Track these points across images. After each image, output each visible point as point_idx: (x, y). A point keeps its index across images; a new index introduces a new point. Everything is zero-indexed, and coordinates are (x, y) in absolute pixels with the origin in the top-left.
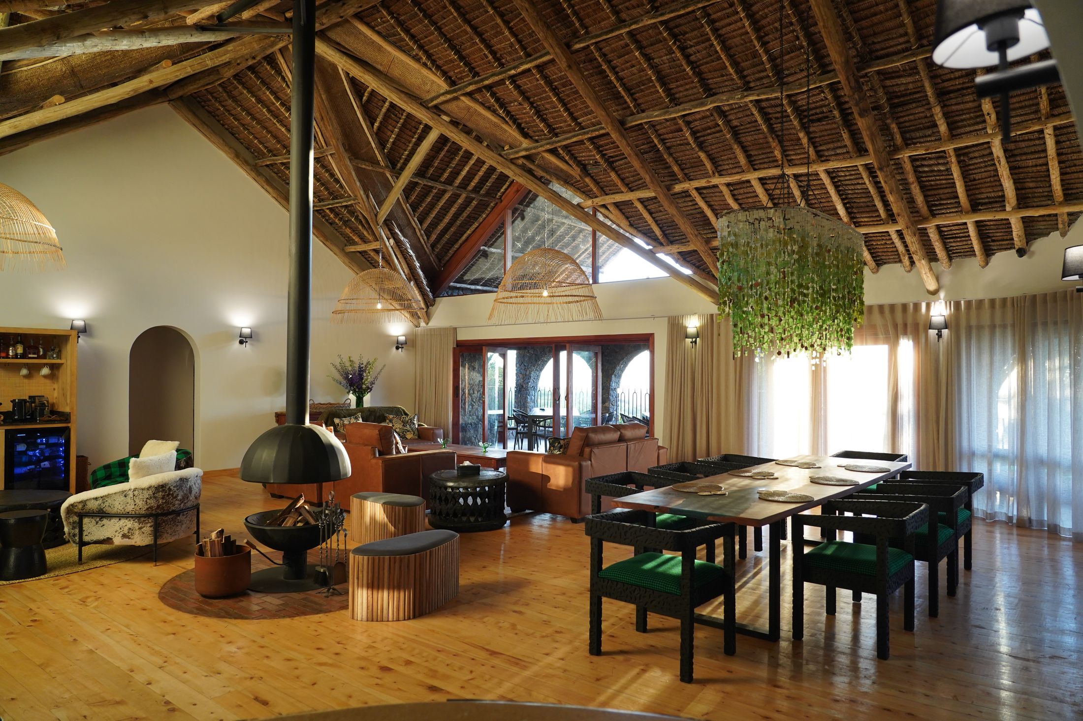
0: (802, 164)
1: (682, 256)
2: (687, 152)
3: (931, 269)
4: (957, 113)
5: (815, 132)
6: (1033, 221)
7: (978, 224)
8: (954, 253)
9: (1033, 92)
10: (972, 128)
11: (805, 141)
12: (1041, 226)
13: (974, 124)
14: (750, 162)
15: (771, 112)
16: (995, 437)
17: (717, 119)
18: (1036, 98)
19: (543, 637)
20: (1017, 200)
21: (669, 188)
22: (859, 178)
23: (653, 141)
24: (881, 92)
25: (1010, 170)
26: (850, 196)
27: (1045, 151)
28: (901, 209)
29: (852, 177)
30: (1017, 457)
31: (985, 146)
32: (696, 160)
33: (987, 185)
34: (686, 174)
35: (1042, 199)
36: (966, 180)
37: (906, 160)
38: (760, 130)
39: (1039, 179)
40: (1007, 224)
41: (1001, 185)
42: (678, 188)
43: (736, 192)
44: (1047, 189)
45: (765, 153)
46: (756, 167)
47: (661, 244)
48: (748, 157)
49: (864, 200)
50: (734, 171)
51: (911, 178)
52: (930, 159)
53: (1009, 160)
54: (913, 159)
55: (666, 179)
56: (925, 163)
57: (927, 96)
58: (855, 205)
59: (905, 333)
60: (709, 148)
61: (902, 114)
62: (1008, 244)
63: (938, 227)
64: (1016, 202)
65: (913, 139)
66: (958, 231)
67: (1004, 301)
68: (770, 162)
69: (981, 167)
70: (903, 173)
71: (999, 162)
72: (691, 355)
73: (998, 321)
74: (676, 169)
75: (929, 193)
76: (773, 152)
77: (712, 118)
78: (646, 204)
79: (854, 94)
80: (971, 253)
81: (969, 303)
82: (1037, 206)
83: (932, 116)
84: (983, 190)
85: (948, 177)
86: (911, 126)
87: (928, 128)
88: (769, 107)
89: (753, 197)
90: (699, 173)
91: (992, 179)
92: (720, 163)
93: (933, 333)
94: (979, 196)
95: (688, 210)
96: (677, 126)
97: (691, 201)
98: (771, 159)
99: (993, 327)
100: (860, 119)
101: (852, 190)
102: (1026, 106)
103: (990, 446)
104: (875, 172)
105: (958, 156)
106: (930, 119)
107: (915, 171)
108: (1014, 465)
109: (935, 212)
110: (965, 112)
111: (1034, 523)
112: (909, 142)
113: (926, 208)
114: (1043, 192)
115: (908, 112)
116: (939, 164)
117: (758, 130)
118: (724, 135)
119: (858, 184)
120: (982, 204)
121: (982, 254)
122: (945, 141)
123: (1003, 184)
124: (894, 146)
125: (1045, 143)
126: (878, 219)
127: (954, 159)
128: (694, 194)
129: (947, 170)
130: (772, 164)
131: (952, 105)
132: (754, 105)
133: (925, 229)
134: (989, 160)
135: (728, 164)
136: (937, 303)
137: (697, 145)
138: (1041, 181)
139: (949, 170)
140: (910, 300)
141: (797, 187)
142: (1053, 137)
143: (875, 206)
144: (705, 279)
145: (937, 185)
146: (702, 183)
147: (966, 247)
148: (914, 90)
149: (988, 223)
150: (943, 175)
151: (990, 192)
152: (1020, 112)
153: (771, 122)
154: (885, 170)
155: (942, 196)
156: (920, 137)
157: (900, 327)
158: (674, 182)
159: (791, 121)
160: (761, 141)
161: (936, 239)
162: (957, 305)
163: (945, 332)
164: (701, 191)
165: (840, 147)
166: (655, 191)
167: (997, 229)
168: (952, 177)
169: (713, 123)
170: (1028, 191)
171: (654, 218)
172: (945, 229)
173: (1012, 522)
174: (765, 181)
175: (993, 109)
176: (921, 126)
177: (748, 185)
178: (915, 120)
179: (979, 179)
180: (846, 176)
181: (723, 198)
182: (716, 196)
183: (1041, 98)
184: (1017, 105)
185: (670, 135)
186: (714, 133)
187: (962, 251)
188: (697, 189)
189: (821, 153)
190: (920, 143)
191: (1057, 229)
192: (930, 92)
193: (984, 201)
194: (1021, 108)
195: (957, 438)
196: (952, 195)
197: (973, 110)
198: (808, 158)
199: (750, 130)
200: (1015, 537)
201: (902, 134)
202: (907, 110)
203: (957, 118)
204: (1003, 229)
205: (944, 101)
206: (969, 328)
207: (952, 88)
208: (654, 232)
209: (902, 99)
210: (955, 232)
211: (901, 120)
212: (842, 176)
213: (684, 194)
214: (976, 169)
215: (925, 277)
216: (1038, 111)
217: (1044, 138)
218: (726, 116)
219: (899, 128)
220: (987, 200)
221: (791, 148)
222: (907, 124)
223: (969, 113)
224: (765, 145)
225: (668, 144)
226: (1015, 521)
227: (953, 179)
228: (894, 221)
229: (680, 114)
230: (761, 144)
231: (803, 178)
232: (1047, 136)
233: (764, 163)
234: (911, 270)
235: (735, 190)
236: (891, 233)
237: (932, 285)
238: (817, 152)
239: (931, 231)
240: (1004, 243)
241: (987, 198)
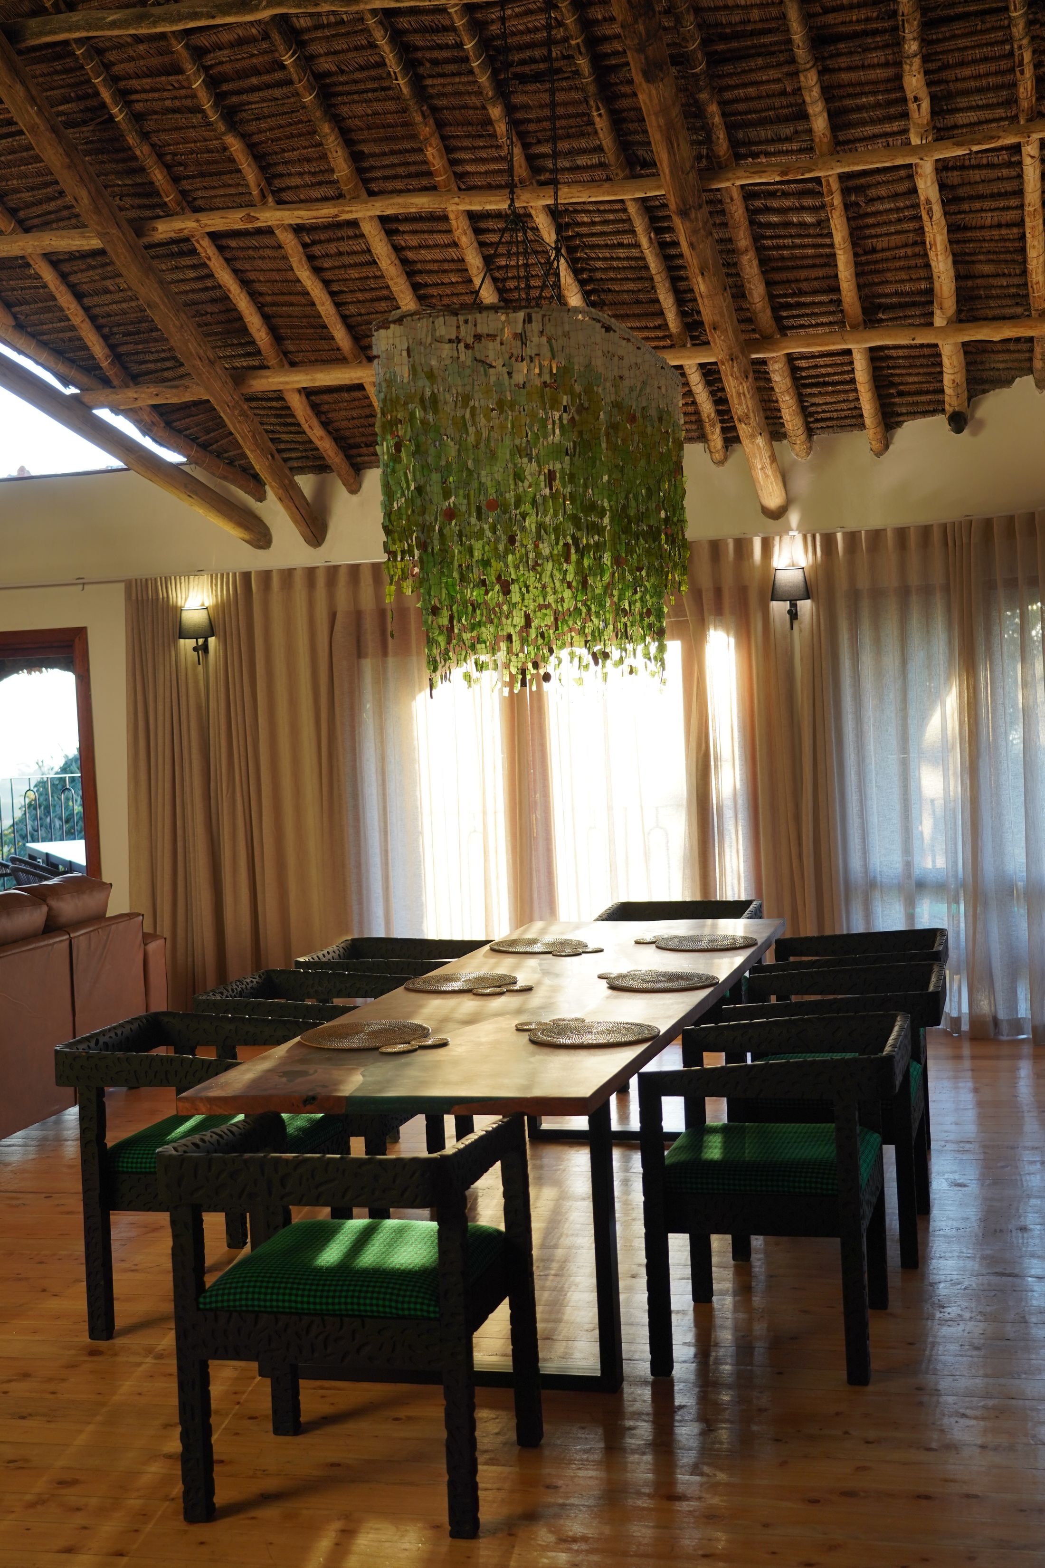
0: (490, 187)
1: (161, 415)
2: (192, 134)
3: (773, 458)
4: (850, 90)
5: (526, 107)
6: (985, 351)
7: (876, 355)
8: (817, 421)
9: (1004, 57)
10: (877, 129)
11: (501, 128)
12: (998, 362)
13: (881, 121)
14: (360, 171)
15: (421, 43)
16: (916, 843)
17: (281, 48)
18: (1012, 70)
19: (32, 1505)
20: (958, 302)
21: (139, 228)
22: (625, 232)
23: (97, 94)
24: (690, 24)
25: (948, 231)
26: (599, 275)
27: (1020, 193)
28: (722, 315)
29: (606, 228)
30: (964, 885)
31: (903, 173)
32: (216, 156)
33: (898, 264)
34: (184, 193)
35: (1005, 302)
36: (860, 250)
37: (736, 194)
38: (389, 88)
39: (1002, 257)
40: (933, 354)
41: (928, 266)
42: (164, 229)
43: (317, 250)
44: (1016, 281)
45: (400, 152)
46: (374, 187)
47: (106, 382)
48: (356, 157)
49: (631, 286)
50: (317, 193)
51: (743, 240)
52: (785, 195)
53: (947, 208)
54: (749, 194)
55: (128, 201)
56: (775, 203)
57: (790, 41)
58: (610, 297)
59: (719, 611)
60: (253, 127)
61: (730, 82)
62: (930, 402)
63: (791, 359)
64: (955, 307)
65: (751, 143)
66: (830, 370)
67: (926, 531)
68: (409, 176)
69: (890, 222)
70: (725, 225)
71: (930, 211)
72: (196, 682)
73: (914, 580)
74: (158, 176)
75: (778, 277)
76: (420, 150)
77: (265, 45)
78: (66, 268)
79: (636, 21)
80: (856, 421)
81: (852, 538)
82: (995, 319)
83: (798, 91)
84: (889, 276)
85: (819, 241)
86: (750, 112)
87: (787, 119)
88: (415, 31)
89: (362, 265)
90: (221, 192)
91: (909, 251)
92: (281, 169)
93: (779, 608)
94: (880, 290)
95: (186, 292)
96: (167, 59)
97: (194, 267)
98: (413, 169)
99: (904, 593)
100: (645, 85)
101: (605, 259)
102: (989, 89)
103: (908, 865)
104: (668, 218)
105: (845, 192)
106: (792, 100)
107: (752, 222)
108: (958, 903)
109: (786, 323)
110: (867, 88)
111: (1005, 1028)
112: (743, 150)
113: (769, 312)
114: (1008, 286)
115: (746, 78)
116: (803, 208)
117: (384, 89)
118: (297, 94)
119: (621, 245)
120: (886, 308)
121: (879, 424)
122: (822, 155)
123: (933, 264)
124: (708, 157)
125: (1020, 176)
126: (660, 334)
127: (837, 200)
128: (206, 248)
129: (819, 223)
130: (415, 183)
131: (840, 69)
132: (381, 22)
133: (764, 362)
134: (907, 207)
135: (301, 174)
136: (786, 539)
137: (223, 117)
138: (1006, 261)
139: (823, 224)
140: (727, 532)
141: (475, 244)
142: (1038, 163)
143: (657, 301)
144: (225, 478)
145: (794, 258)
146: (233, 220)
147: (844, 406)
148: (760, 26)
149: (894, 353)
150: (808, 236)
151: (902, 281)
152: (977, 100)
153: (421, 70)
154: (693, 216)
155: (805, 286)
156: (768, 141)
157: (708, 597)
158: (148, 213)
159: (471, 72)
160: (390, 119)
161: (784, 388)
162: (829, 541)
163: (805, 606)
164: (224, 242)
165: (583, 152)
166: (101, 235)
167: (911, 367)
168: (828, 241)
169: (267, 58)
170: (979, 281)
171: (86, 309)
172: (803, 363)
173: (958, 1030)
174: (394, 226)
175: (925, 88)
176: (771, 113)
177: (350, 232)
178: (760, 97)
179: (883, 250)
180: (593, 223)
181: (281, 264)
182: (263, 258)
183: (1022, 73)
184: (973, 84)
185: (147, 82)
186: (268, 86)
187: (835, 415)
188: (214, 236)
189: (541, 162)
190: (767, 154)
191: (1030, 371)
192: (798, 34)
193: (888, 301)
194: (979, 90)
195: (840, 851)
196: (824, 284)
197: (882, 87)
198: (510, 171)
199: (362, 87)
200: (967, 1064)
201: (730, 128)
202: (744, 72)
203: (849, 102)
204: (922, 366)
205: (824, 59)
206: (854, 595)
207: (842, 29)
208: (86, 348)
209: (734, 44)
210: (823, 371)
211: (728, 95)
212: (583, 224)
213: (175, 248)
214: (878, 225)
215: (760, 476)
216: (1012, 101)
217: (1020, 163)
218: (302, 44)
219: (724, 115)
220: (895, 300)
221: (466, 143)
222: (741, 107)
223: (874, 93)
224: (400, 131)
225: (139, 107)
226: (965, 1027)
227: (832, 246)
228: (701, 343)
229: (180, 27)
230: (390, 126)
231: (491, 224)
232: (1027, 161)
233: (396, 177)
234: (726, 458)
235: (314, 243)
236: (688, 371)
237: (773, 497)
238: (530, 159)
239: (777, 366)
240: (924, 398)
241: (896, 294)
